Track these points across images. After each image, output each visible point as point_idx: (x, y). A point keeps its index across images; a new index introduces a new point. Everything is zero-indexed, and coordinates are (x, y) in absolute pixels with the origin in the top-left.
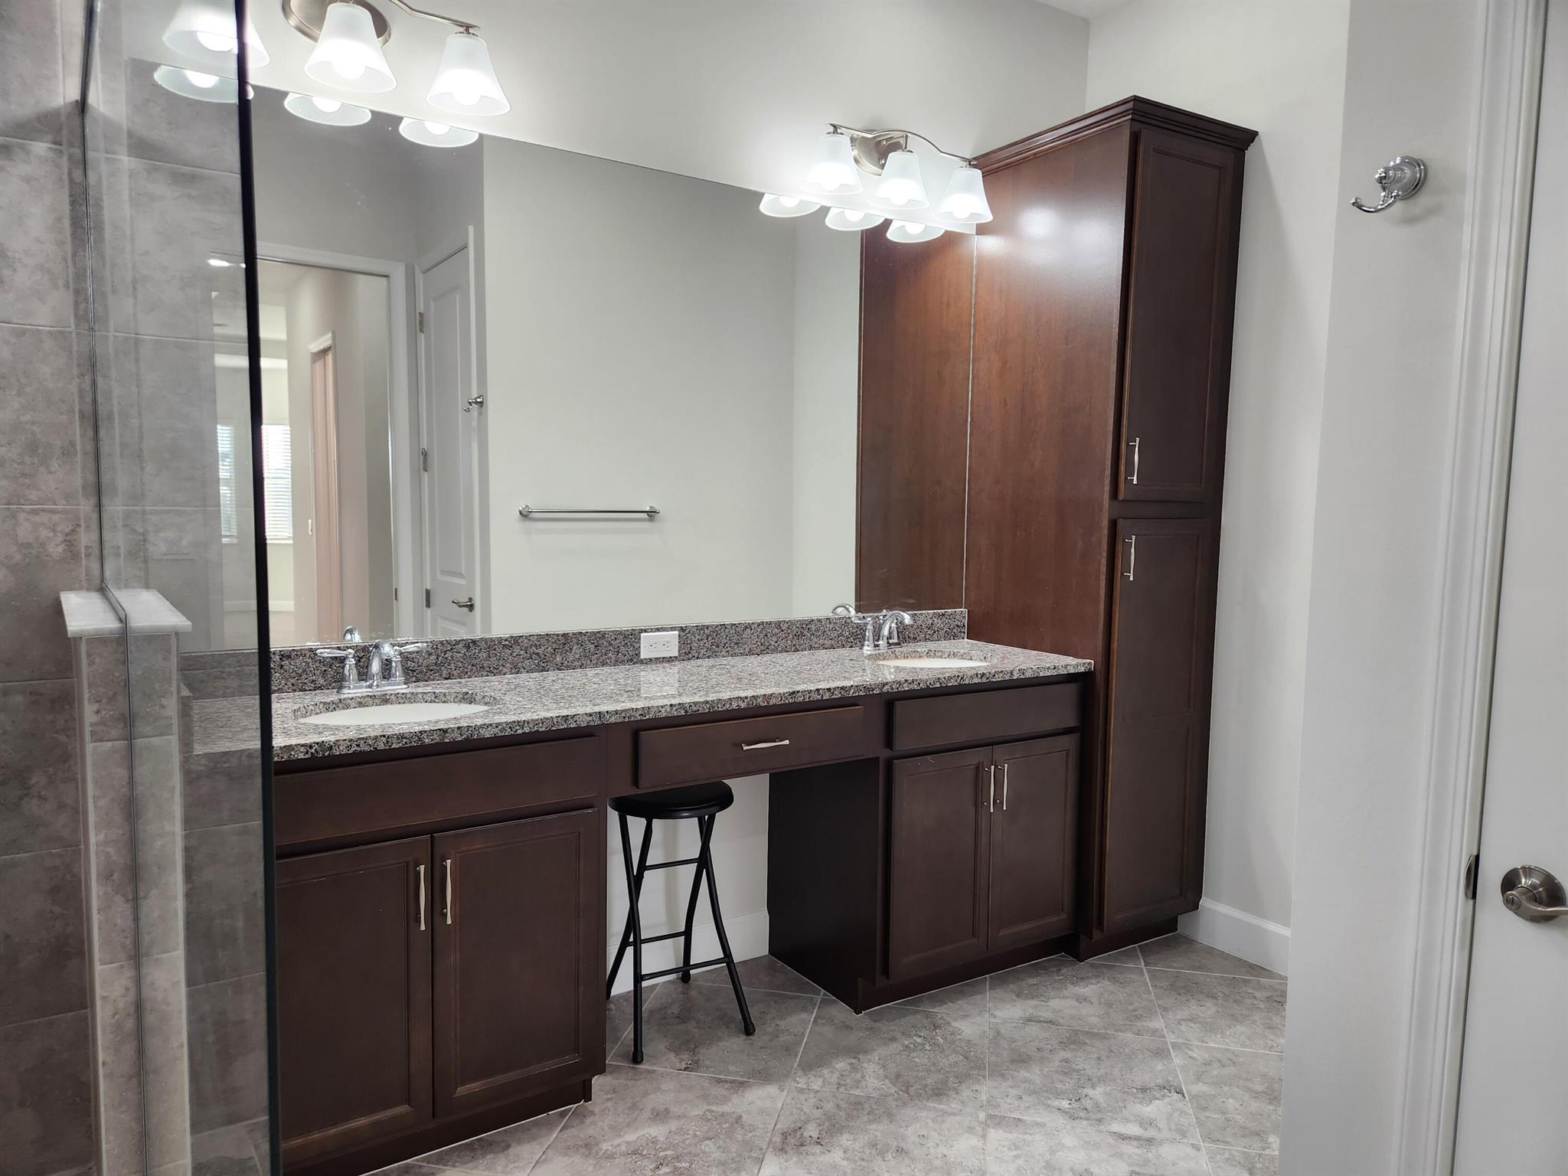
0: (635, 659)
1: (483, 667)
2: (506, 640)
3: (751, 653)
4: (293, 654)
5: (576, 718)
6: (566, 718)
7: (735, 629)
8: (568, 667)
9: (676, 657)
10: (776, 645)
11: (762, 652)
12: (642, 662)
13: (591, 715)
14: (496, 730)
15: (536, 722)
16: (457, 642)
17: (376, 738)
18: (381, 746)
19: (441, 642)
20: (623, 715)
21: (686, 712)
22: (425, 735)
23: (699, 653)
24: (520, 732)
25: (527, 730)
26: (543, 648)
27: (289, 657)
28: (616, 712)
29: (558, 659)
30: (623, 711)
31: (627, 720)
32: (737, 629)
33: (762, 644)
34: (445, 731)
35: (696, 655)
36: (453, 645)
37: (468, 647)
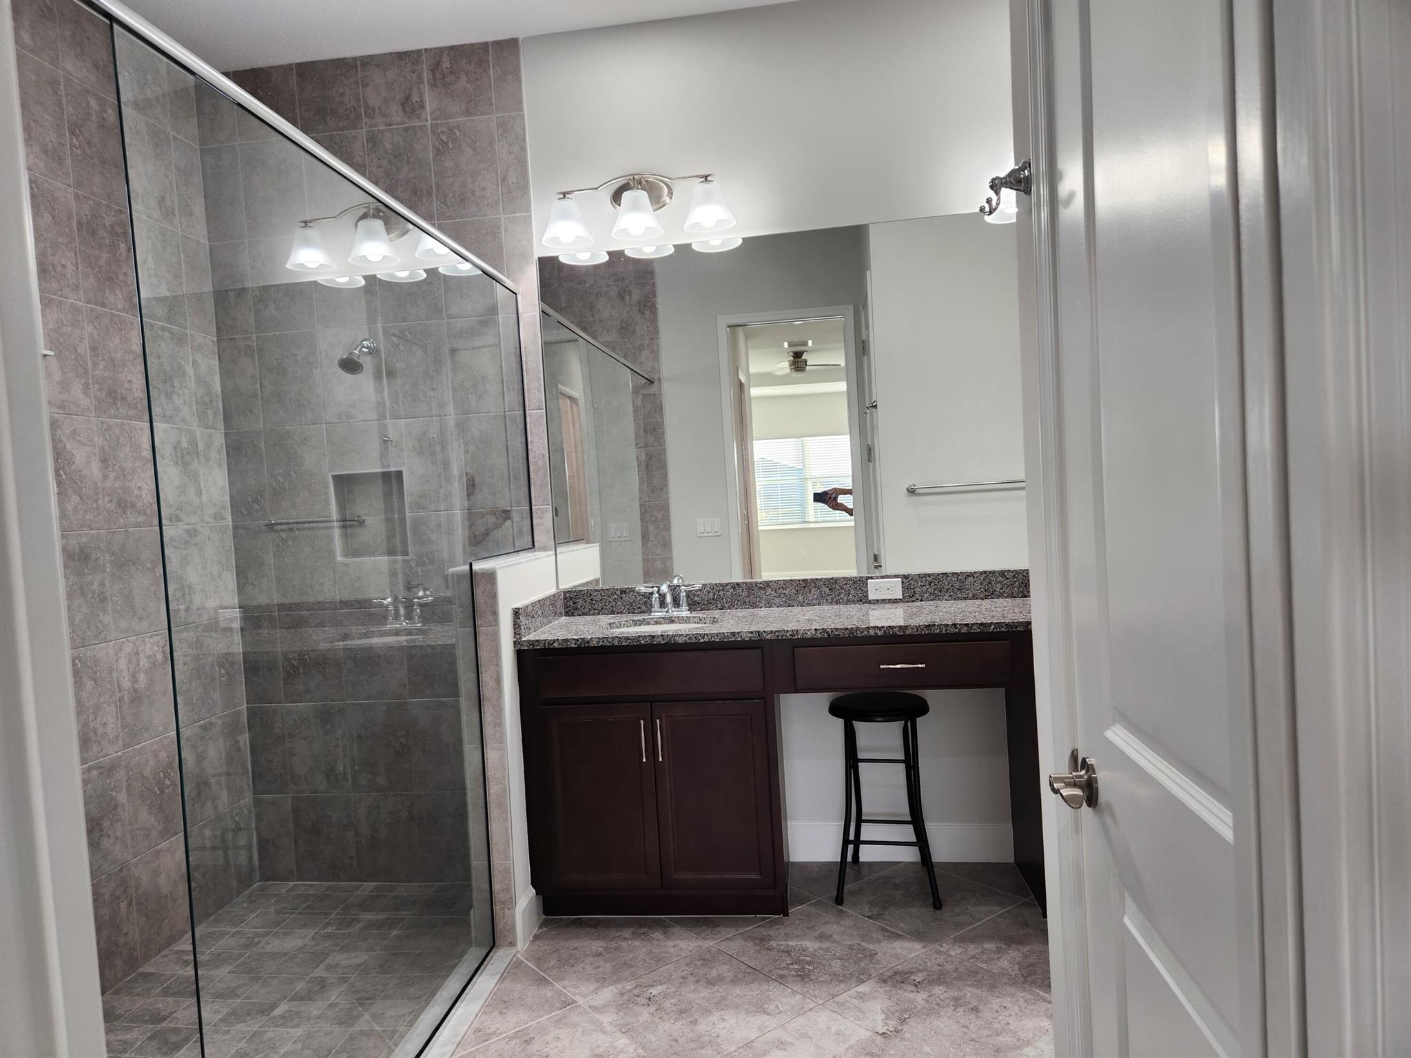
0: (864, 599)
2: (761, 583)
3: (974, 597)
4: (628, 590)
5: (741, 634)
6: (733, 634)
7: (957, 578)
8: (808, 604)
9: (901, 599)
10: (1002, 591)
11: (986, 597)
12: (870, 602)
13: (752, 633)
14: (686, 639)
15: (712, 635)
16: (727, 585)
17: (613, 638)
18: (616, 643)
19: (716, 584)
20: (777, 634)
21: (829, 635)
22: (641, 639)
23: (922, 597)
24: (702, 641)
25: (706, 639)
26: (788, 590)
27: (625, 592)
28: (771, 632)
29: (801, 598)
30: (776, 631)
31: (780, 638)
32: (959, 577)
34: (653, 637)
35: (920, 598)
36: (723, 586)
37: (734, 588)
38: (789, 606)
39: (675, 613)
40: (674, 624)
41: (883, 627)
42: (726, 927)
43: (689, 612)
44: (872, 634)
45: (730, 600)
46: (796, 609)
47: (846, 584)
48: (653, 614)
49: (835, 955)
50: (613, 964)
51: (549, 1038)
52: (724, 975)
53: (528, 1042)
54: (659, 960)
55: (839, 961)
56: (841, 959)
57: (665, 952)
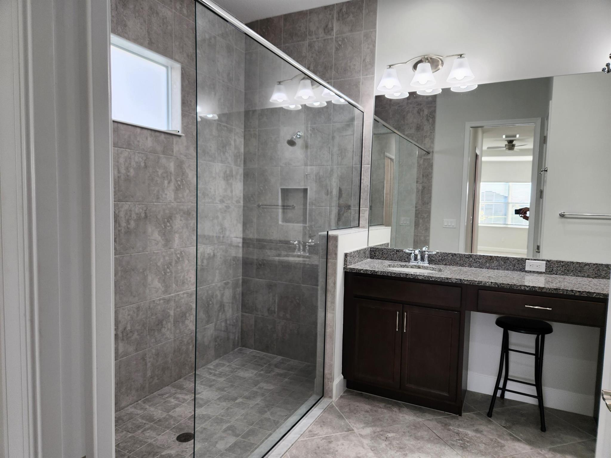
0: (523, 270)
1: (458, 263)
2: (467, 255)
3: (588, 276)
4: (400, 250)
5: (452, 279)
6: (447, 278)
7: (579, 265)
8: (491, 269)
9: (544, 272)
10: (605, 275)
11: (596, 277)
12: (526, 272)
13: (457, 279)
14: (423, 277)
15: (437, 278)
16: (449, 254)
17: (388, 272)
18: (389, 275)
19: (444, 253)
20: (470, 282)
21: (498, 286)
22: (401, 274)
23: (557, 272)
24: (431, 279)
25: (433, 279)
26: (481, 260)
27: (398, 251)
28: (467, 280)
29: (488, 265)
30: (470, 280)
31: (472, 284)
32: (581, 265)
33: (596, 274)
34: (407, 274)
35: (556, 273)
36: (447, 254)
37: (453, 256)
38: (481, 268)
39: (421, 264)
40: (420, 269)
41: (529, 286)
42: (429, 413)
43: (428, 264)
44: (523, 289)
45: (450, 261)
46: (484, 270)
47: (514, 261)
48: (411, 263)
49: (482, 441)
50: (373, 417)
51: (339, 443)
52: (424, 436)
53: (330, 442)
54: (394, 421)
55: (484, 445)
56: (485, 444)
57: (398, 418)
